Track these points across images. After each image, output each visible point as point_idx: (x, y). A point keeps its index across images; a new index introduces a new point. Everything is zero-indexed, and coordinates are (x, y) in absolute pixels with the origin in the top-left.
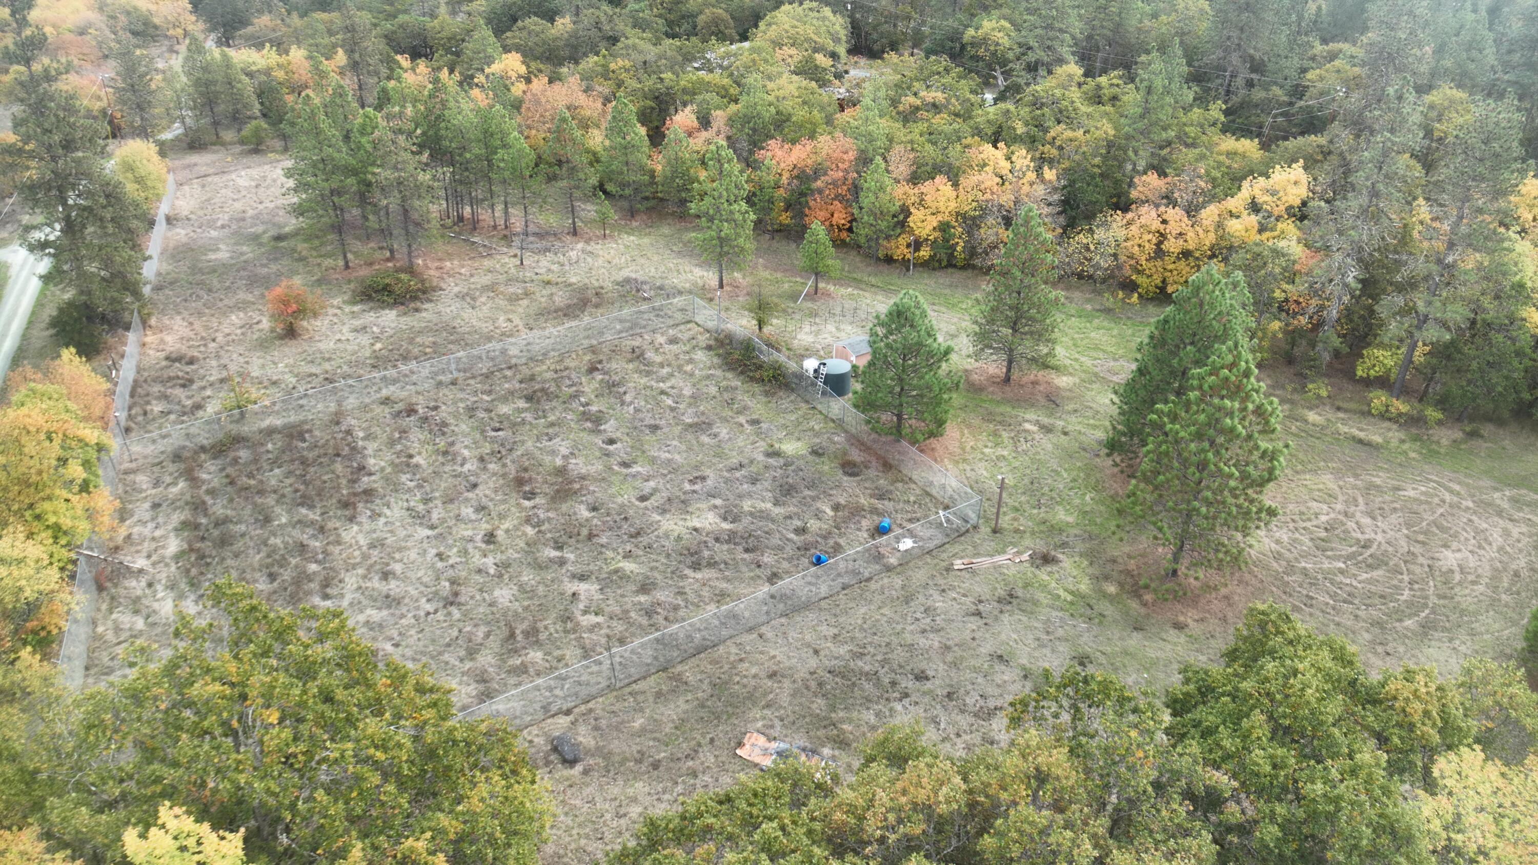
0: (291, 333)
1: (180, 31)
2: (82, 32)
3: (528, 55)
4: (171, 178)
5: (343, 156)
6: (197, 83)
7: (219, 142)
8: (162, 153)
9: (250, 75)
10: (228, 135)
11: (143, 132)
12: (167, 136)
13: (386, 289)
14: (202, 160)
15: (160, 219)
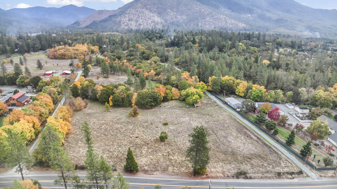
0: (98, 79)
1: (97, 52)
2: (86, 52)
3: (127, 60)
4: (92, 68)
5: (104, 67)
6: (96, 60)
7: (97, 66)
8: (92, 66)
9: (102, 59)
10: (98, 65)
11: (90, 64)
12: (93, 64)
13: (105, 77)
14: (95, 67)
15: (91, 71)
